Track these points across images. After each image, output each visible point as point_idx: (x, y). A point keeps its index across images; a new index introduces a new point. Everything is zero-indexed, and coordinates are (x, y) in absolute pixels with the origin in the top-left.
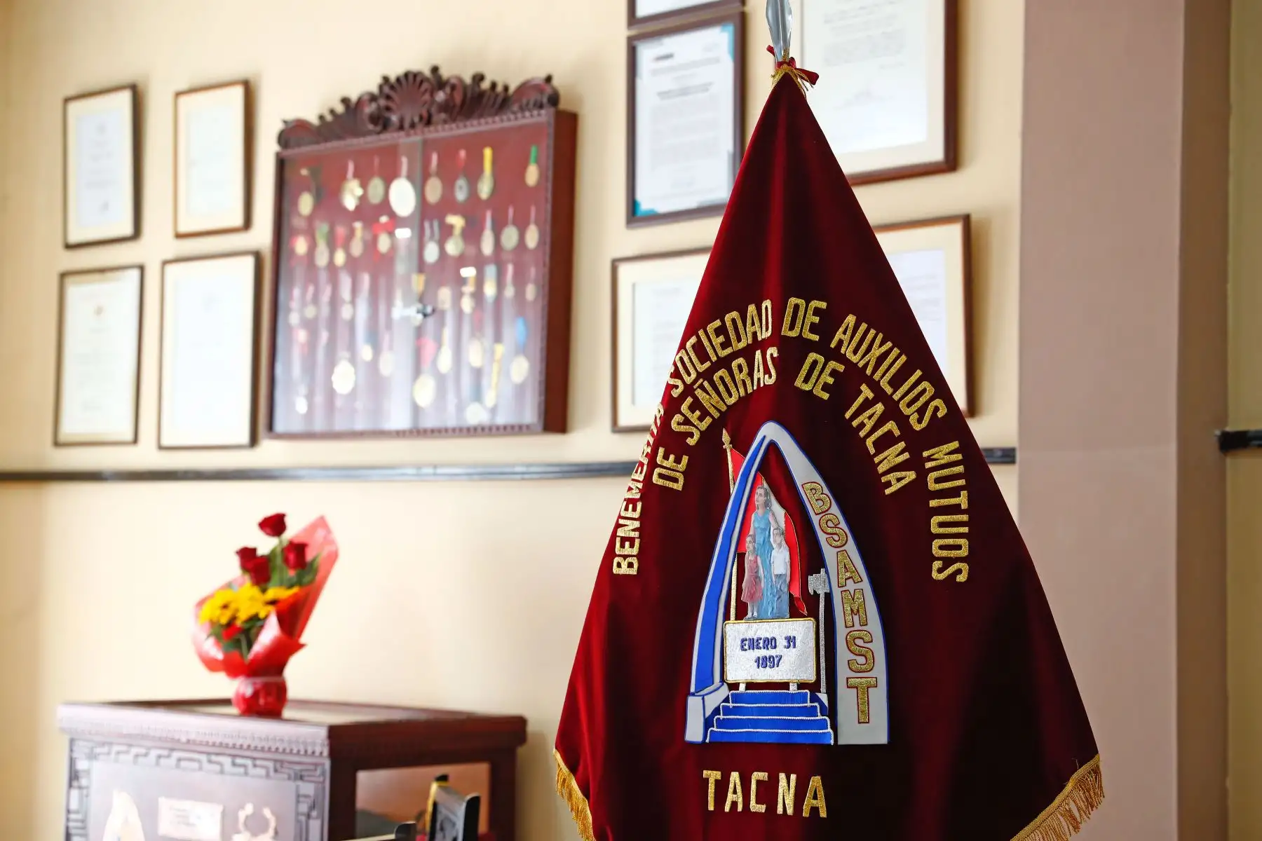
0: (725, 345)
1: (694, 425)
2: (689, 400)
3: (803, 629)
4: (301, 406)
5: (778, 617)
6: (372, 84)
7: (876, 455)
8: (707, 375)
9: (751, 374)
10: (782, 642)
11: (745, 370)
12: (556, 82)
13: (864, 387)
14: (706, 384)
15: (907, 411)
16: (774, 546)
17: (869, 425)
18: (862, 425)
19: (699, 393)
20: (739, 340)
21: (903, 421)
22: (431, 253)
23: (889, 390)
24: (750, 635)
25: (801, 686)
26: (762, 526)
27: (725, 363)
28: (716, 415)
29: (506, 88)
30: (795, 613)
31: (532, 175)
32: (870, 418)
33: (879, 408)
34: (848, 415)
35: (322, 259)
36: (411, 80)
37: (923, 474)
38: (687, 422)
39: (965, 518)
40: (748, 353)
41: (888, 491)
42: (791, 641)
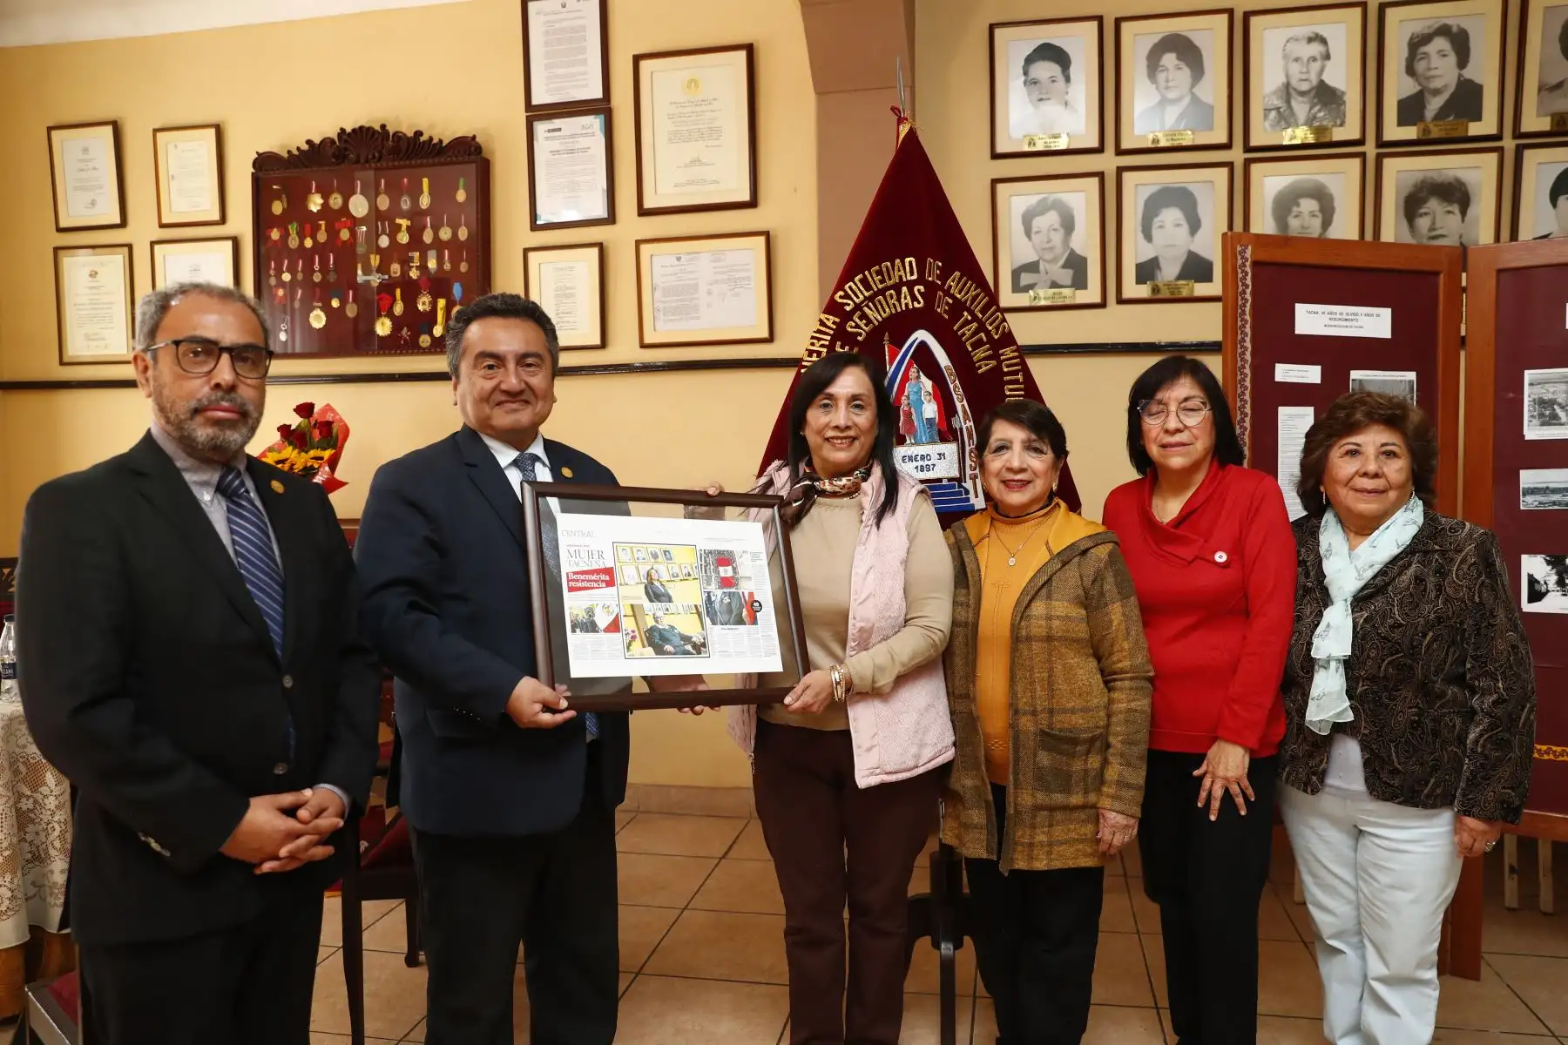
0: (882, 281)
1: (862, 329)
2: (858, 313)
3: (950, 449)
4: (283, 337)
5: (932, 442)
6: (333, 133)
7: (972, 351)
8: (871, 299)
9: (899, 300)
10: (935, 457)
11: (895, 297)
12: (477, 140)
13: (966, 314)
14: (870, 304)
15: (990, 328)
16: (925, 402)
17: (968, 333)
18: (964, 334)
19: (866, 309)
20: (890, 279)
21: (988, 333)
22: (384, 242)
23: (980, 316)
24: (909, 453)
25: (950, 480)
26: (915, 390)
27: (882, 292)
28: (876, 323)
29: (441, 141)
30: (944, 439)
31: (461, 196)
32: (969, 330)
33: (975, 325)
34: (955, 328)
35: (293, 242)
36: (362, 133)
37: (1000, 363)
38: (857, 326)
39: (1022, 386)
40: (897, 288)
41: (980, 371)
42: (941, 456)
